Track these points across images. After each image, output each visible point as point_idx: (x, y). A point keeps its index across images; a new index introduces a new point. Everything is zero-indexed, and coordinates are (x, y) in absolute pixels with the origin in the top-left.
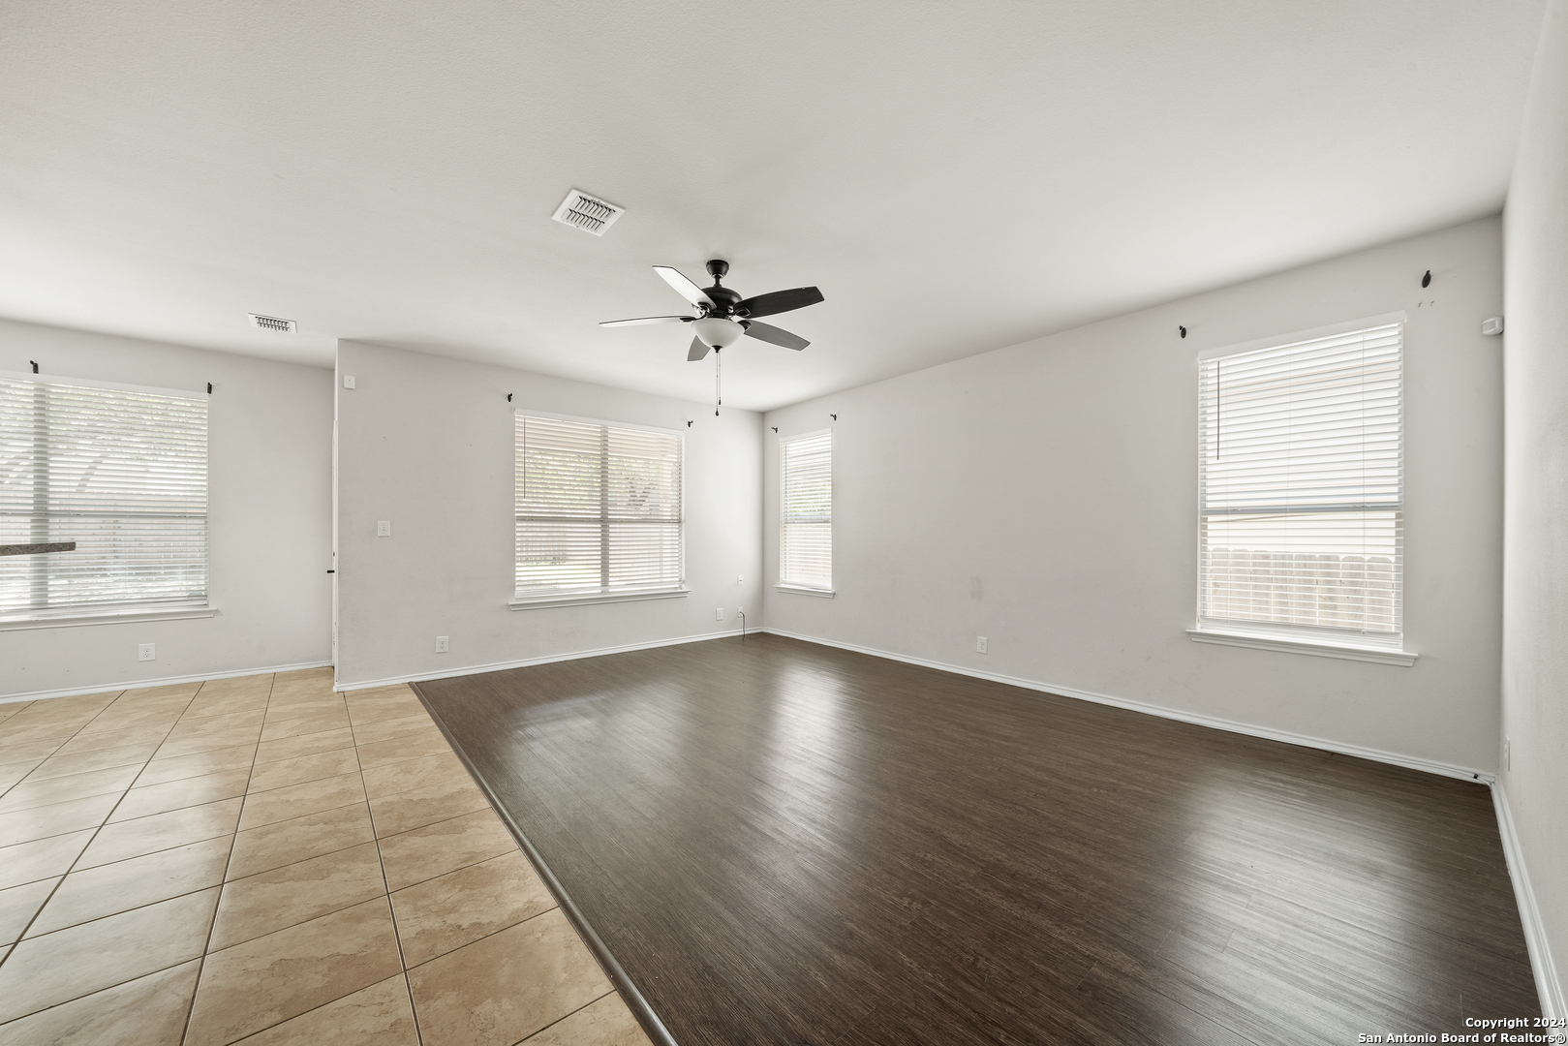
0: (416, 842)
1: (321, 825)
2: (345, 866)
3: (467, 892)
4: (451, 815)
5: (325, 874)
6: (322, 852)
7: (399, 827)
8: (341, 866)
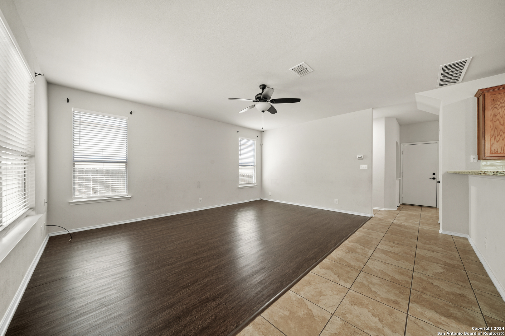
0: (353, 263)
1: (373, 289)
2: (374, 270)
3: (356, 249)
4: (336, 263)
5: (380, 271)
6: (378, 278)
7: (352, 270)
8: (375, 270)
